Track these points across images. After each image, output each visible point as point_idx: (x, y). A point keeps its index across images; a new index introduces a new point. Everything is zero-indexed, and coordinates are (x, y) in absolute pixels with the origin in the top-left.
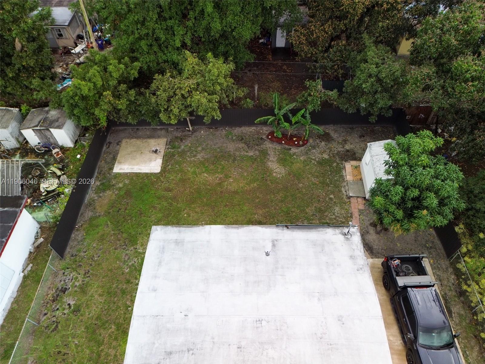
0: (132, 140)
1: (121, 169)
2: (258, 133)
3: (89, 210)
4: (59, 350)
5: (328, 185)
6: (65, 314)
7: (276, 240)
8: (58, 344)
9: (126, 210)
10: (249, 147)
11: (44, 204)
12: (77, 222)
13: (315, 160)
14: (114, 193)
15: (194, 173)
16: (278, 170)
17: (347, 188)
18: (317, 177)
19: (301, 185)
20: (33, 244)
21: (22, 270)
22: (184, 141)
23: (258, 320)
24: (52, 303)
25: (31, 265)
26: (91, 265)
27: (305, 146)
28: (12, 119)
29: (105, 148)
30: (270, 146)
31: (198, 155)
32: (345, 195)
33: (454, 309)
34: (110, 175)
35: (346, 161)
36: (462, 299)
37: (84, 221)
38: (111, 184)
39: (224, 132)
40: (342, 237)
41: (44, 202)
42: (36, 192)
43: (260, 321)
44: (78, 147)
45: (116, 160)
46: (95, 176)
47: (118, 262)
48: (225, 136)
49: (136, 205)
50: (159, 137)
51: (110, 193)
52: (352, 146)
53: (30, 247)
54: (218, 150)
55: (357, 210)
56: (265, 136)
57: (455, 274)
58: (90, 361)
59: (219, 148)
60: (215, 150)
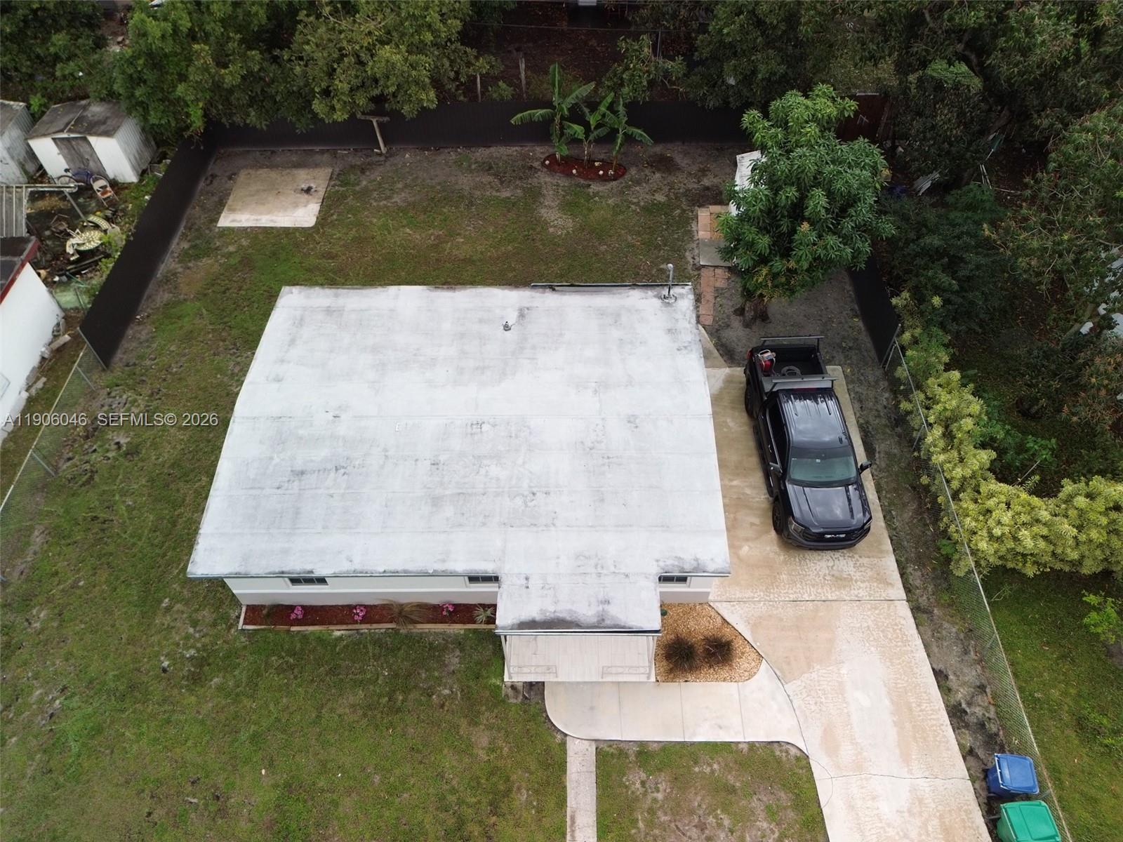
0: (260, 171)
1: (233, 221)
2: (524, 157)
3: (164, 291)
4: (94, 515)
5: (658, 247)
6: (109, 459)
7: (528, 309)
8: (92, 506)
9: (240, 289)
10: (502, 183)
11: (74, 279)
12: (140, 309)
13: (637, 204)
14: (217, 261)
15: (385, 226)
16: (560, 222)
17: (696, 251)
18: (639, 233)
19: (604, 248)
20: (49, 345)
21: (26, 387)
22: (368, 173)
23: (475, 422)
24: (83, 442)
25: (44, 379)
26: (164, 380)
27: (621, 180)
28: (11, 120)
29: (202, 184)
30: (548, 179)
31: (395, 196)
32: (692, 263)
33: (880, 447)
34: (211, 231)
35: (701, 206)
36: (899, 430)
37: (153, 309)
38: (212, 246)
39: (453, 156)
40: (657, 302)
41: (74, 274)
42: (58, 259)
43: (480, 425)
44: (148, 183)
45: (224, 206)
46: (180, 233)
47: (219, 376)
48: (455, 163)
49: (261, 281)
50: (316, 166)
51: (209, 262)
52: (716, 181)
53: (43, 349)
54: (439, 187)
55: (712, 289)
56: (538, 163)
57: (891, 390)
58: (155, 531)
59: (439, 184)
60: (432, 187)
